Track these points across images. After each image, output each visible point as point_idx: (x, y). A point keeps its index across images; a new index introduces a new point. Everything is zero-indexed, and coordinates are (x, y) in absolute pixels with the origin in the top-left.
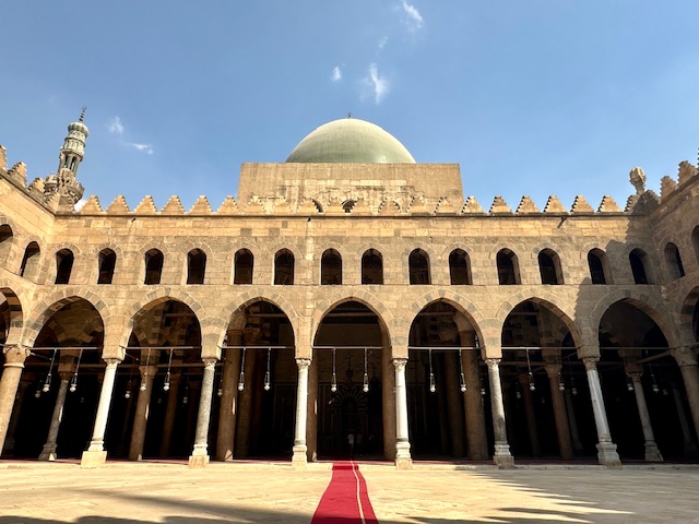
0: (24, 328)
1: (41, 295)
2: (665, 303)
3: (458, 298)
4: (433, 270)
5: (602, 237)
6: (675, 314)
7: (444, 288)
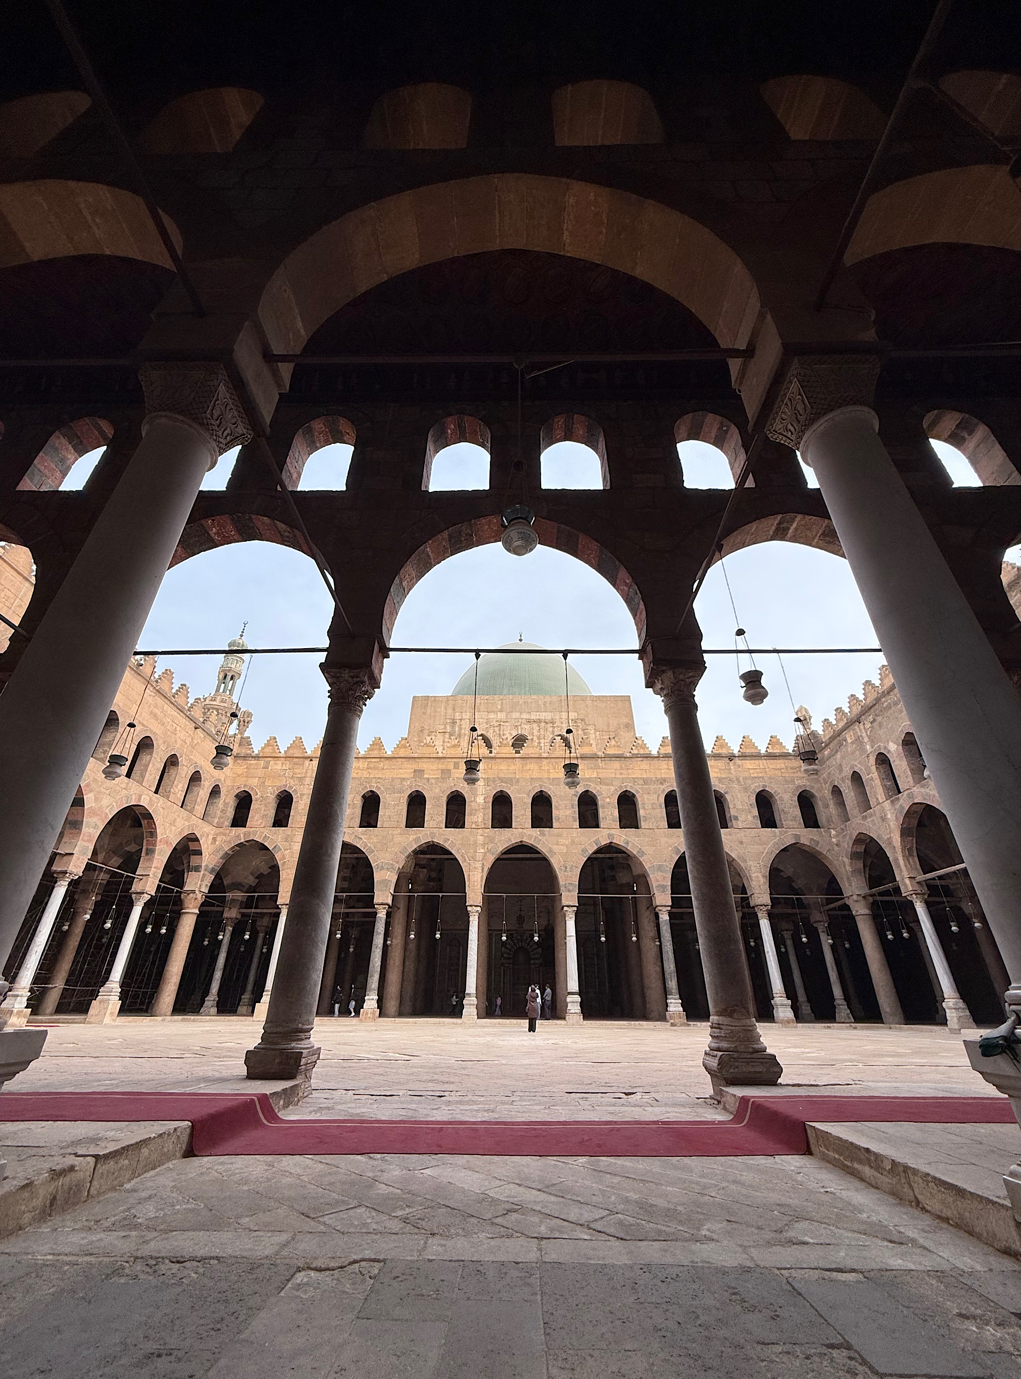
0: (202, 873)
1: (219, 838)
2: (836, 848)
3: (627, 843)
4: (601, 813)
5: (770, 778)
6: (845, 859)
7: (613, 831)
